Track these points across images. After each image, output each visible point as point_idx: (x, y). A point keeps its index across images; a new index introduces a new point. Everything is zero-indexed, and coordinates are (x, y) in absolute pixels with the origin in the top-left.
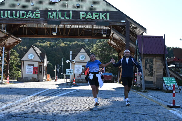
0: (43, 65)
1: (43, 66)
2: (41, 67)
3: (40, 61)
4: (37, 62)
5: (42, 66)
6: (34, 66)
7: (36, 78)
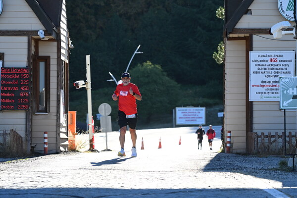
0: (53, 56)
1: (53, 63)
2: (42, 65)
3: (41, 34)
4: (25, 39)
5: (47, 59)
6: (7, 65)
7: (22, 134)
